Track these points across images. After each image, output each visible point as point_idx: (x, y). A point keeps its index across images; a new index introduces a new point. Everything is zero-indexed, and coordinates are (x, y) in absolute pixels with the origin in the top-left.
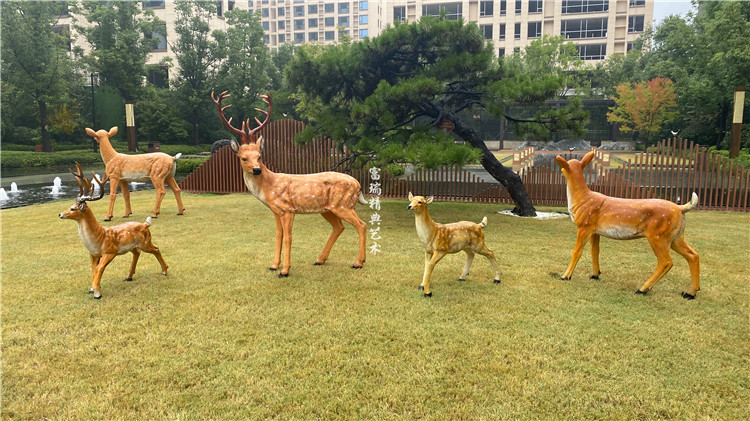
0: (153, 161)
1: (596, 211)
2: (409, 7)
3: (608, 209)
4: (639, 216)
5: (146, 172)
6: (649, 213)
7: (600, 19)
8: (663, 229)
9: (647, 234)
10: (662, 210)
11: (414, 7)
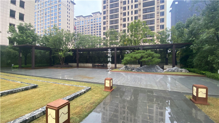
7: (153, 26)
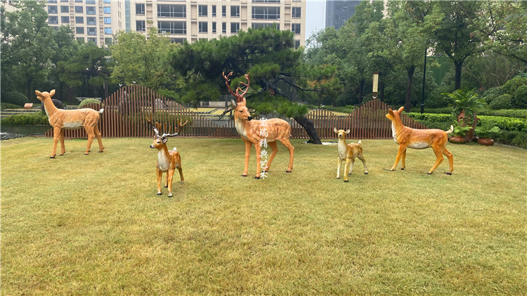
0: (86, 114)
1: (409, 136)
2: (147, 5)
3: (414, 134)
4: (429, 137)
5: (81, 122)
6: (434, 136)
8: (440, 143)
9: (433, 146)
10: (440, 134)
11: (151, 5)
